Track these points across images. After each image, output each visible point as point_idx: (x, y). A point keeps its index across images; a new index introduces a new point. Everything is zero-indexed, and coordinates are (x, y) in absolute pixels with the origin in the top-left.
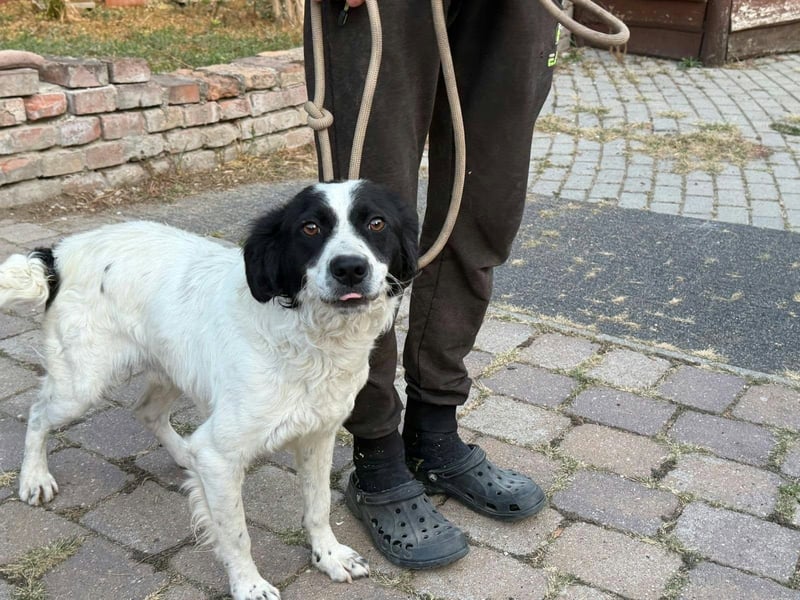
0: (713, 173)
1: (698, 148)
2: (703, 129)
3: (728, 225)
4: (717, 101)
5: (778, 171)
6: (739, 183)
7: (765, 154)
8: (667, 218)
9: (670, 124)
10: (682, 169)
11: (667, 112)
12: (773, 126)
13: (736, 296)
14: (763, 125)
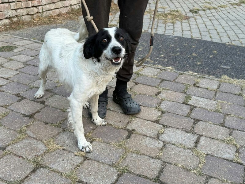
0: (173, 23)
1: (170, 17)
2: (171, 11)
3: (177, 37)
4: (175, 4)
5: (191, 23)
6: (180, 26)
7: (187, 18)
8: (161, 35)
9: (162, 10)
10: (165, 22)
11: (161, 7)
12: (190, 11)
13: (178, 54)
14: (187, 10)
